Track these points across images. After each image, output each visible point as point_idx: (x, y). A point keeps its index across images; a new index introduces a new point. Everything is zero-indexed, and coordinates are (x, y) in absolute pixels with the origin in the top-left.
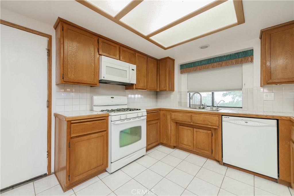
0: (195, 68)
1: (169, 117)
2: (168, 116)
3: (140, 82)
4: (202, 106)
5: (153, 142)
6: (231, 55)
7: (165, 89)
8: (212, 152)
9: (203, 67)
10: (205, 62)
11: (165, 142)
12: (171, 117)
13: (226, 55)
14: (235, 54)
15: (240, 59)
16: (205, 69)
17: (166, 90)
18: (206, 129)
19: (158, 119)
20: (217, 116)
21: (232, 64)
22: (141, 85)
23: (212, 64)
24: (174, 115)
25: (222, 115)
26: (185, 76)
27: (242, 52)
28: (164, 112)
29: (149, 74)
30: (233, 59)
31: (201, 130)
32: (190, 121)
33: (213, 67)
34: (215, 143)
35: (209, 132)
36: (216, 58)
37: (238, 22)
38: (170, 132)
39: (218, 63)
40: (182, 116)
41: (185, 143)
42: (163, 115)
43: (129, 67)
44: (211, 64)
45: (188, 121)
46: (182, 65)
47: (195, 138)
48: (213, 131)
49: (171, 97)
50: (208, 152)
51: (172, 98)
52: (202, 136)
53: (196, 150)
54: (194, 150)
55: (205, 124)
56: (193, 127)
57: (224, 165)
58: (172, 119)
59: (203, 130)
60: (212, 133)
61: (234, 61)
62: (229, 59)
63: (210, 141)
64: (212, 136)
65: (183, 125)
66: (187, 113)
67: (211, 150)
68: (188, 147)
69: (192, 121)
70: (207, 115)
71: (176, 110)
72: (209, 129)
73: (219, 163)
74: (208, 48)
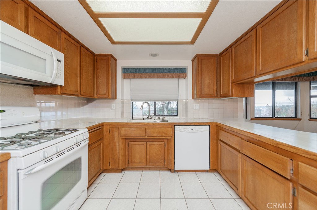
0: (140, 74)
1: (116, 134)
2: (115, 132)
3: (70, 83)
4: (150, 116)
5: (95, 174)
6: (171, 69)
7: (106, 96)
8: (165, 162)
9: (149, 75)
10: (150, 70)
11: (110, 168)
12: (120, 134)
13: (168, 68)
14: (174, 68)
15: (178, 74)
16: (150, 77)
17: (108, 97)
18: (159, 141)
19: (100, 140)
20: (171, 126)
21: (173, 78)
22: (72, 88)
23: (157, 74)
24: (123, 131)
25: (175, 125)
26: (127, 82)
27: (180, 68)
28: (108, 127)
29: (84, 72)
30: (173, 73)
31: (155, 142)
32: (144, 135)
33: (158, 78)
34: (168, 153)
35: (163, 143)
36: (160, 68)
37: (191, 42)
38: (118, 153)
39: (161, 74)
40: (134, 131)
41: (137, 161)
42: (107, 131)
43: (51, 54)
44: (155, 74)
45: (142, 135)
46: (125, 68)
47: (148, 152)
48: (166, 141)
49: (112, 106)
50: (161, 164)
51: (113, 108)
52: (155, 148)
53: (149, 166)
54: (147, 167)
55: (160, 136)
56: (147, 141)
57: (175, 172)
58: (121, 135)
59: (156, 142)
60: (165, 144)
61: (174, 75)
62: (171, 73)
63: (163, 152)
64: (165, 147)
65: (134, 140)
66: (140, 126)
67: (164, 161)
68: (141, 164)
69: (147, 134)
70: (162, 126)
71: (127, 124)
72: (162, 141)
73: (171, 172)
74: (157, 57)
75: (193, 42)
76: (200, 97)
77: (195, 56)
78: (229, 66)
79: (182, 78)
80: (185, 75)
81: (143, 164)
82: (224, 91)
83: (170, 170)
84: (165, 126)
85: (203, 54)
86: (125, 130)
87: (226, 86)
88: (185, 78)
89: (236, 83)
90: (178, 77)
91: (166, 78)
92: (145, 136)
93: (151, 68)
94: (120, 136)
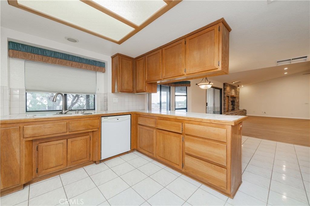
6: (89, 60)
9: (59, 61)
12: (22, 135)
13: (85, 58)
14: (93, 60)
15: (97, 67)
18: (83, 135)
20: (97, 118)
21: (91, 70)
23: (71, 62)
24: (30, 130)
25: (102, 117)
27: (98, 61)
32: (65, 131)
33: (72, 66)
34: (94, 146)
35: (88, 137)
38: (19, 162)
39: (77, 63)
40: (50, 127)
44: (69, 61)
48: (91, 134)
50: (86, 159)
52: (79, 144)
53: (71, 165)
54: (67, 168)
55: (86, 129)
56: (67, 138)
57: (100, 163)
58: (25, 136)
59: (80, 137)
60: (90, 137)
61: (92, 67)
62: (88, 64)
63: (88, 145)
64: (90, 140)
65: (48, 139)
66: (59, 121)
67: (89, 155)
68: (58, 168)
69: (69, 129)
70: (88, 118)
71: (37, 120)
72: (87, 134)
73: (96, 164)
74: (76, 43)
75: (120, 43)
76: (121, 91)
77: (116, 54)
78: (143, 69)
79: (101, 72)
80: (104, 69)
81: (62, 166)
82: (140, 87)
83: (95, 162)
84: (91, 118)
85: (123, 54)
86: (33, 129)
87: (141, 84)
88: (104, 72)
89: (148, 82)
90: (96, 70)
91: (83, 69)
92: (67, 132)
93: (63, 54)
94: (24, 138)
